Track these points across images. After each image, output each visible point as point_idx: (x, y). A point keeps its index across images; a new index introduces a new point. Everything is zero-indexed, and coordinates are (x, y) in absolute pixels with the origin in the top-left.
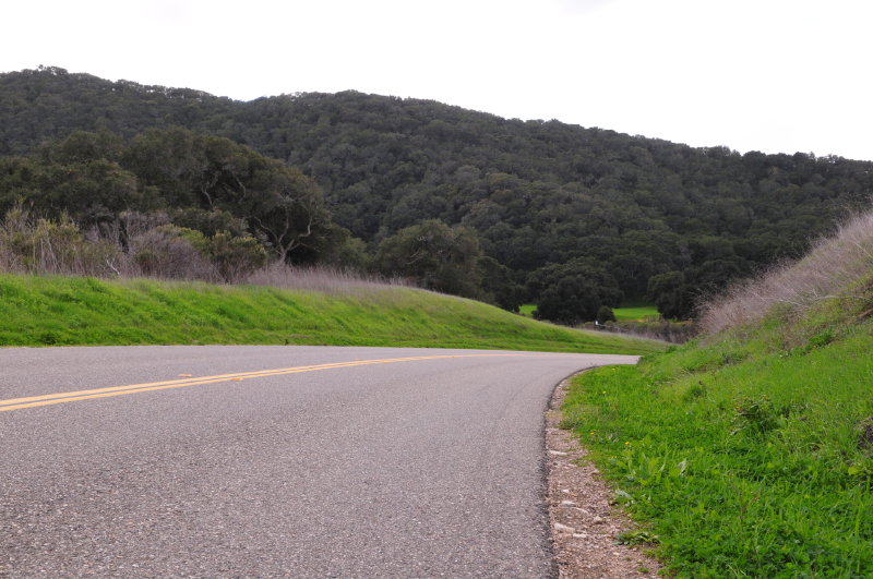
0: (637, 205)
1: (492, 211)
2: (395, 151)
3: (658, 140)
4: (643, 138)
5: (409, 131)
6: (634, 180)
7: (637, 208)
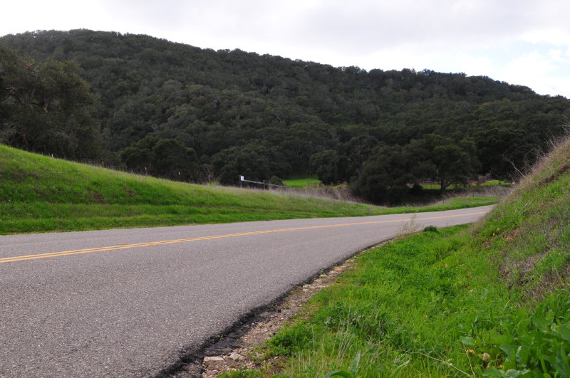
0: (298, 106)
1: (190, 113)
2: (116, 72)
3: (311, 62)
4: (301, 61)
5: (128, 57)
6: (296, 89)
7: (299, 108)
